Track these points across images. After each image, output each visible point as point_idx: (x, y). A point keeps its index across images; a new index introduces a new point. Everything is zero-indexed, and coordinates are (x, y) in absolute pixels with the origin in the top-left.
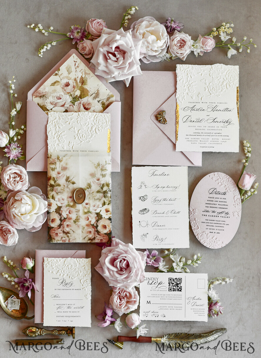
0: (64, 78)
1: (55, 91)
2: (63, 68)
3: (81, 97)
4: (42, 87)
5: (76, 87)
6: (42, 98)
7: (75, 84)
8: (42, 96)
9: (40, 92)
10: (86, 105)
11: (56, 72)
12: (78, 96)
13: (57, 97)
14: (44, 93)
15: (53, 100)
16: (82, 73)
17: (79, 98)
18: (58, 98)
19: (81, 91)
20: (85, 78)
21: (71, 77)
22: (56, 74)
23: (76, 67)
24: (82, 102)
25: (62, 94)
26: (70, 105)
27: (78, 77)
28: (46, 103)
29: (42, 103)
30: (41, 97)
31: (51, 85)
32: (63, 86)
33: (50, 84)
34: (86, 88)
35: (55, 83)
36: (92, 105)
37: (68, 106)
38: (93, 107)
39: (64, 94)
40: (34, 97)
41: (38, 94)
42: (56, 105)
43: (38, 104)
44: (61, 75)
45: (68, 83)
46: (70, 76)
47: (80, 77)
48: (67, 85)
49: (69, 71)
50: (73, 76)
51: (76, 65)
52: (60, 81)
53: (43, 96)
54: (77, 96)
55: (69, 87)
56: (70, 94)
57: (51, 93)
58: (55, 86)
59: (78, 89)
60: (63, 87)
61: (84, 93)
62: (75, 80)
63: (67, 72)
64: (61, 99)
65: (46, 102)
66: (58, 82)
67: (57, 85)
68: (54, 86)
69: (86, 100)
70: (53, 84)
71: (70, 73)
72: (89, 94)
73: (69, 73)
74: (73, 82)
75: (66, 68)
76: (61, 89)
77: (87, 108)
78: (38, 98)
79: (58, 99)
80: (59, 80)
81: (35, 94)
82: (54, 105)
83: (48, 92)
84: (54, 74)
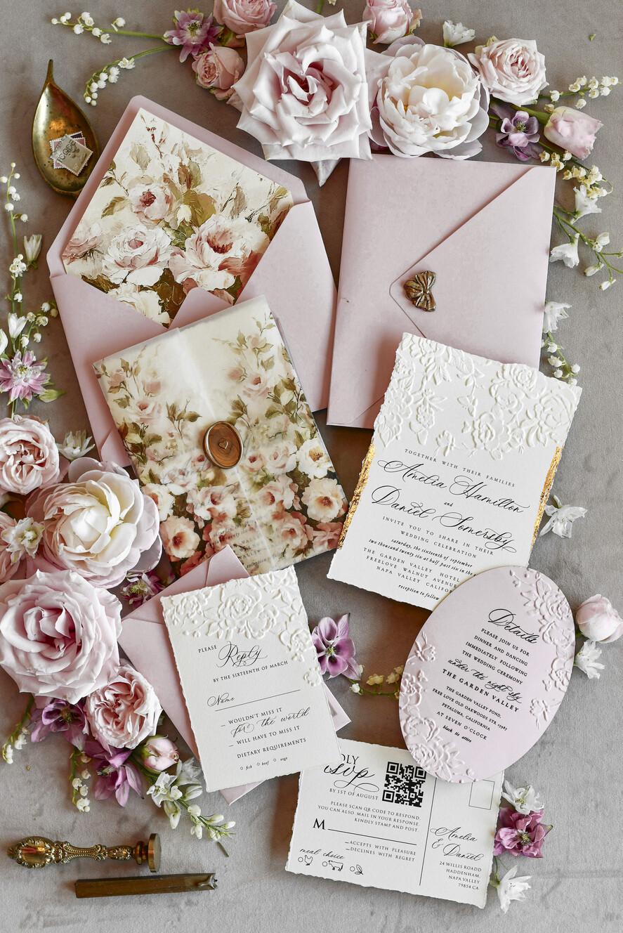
0: (132, 184)
1: (119, 227)
2: (123, 158)
3: (196, 222)
4: (80, 227)
5: (174, 198)
6: (88, 258)
7: (168, 192)
8: (89, 253)
9: (77, 242)
10: (217, 238)
11: (108, 174)
12: (188, 220)
13: (129, 243)
14: (91, 244)
15: (124, 254)
16: (179, 155)
17: (194, 227)
18: (133, 243)
19: (190, 204)
20: (192, 167)
21: (151, 175)
22: (109, 181)
23: (157, 143)
24: (204, 235)
25: (142, 228)
26: (173, 254)
27: (171, 170)
28: (104, 268)
29: (95, 271)
30: (84, 255)
31: (103, 216)
32: (137, 207)
33: (102, 213)
34: (202, 192)
35: (113, 204)
36: (234, 233)
37: (168, 257)
38: (238, 239)
39: (148, 227)
40: (65, 262)
41: (75, 251)
42: (132, 265)
43: (84, 278)
44: (122, 178)
45: (149, 193)
46: (150, 172)
47: (176, 167)
48: (148, 200)
49: (142, 162)
50: (156, 170)
51: (157, 139)
52: (126, 196)
53: (91, 251)
54: (183, 222)
55: (156, 203)
56: (162, 223)
57: (110, 237)
58: (115, 214)
59: (181, 203)
60: (137, 210)
61: (201, 208)
62: (166, 179)
63: (138, 166)
64: (142, 243)
65: (104, 265)
66: (121, 199)
67: (121, 209)
68: (112, 214)
69: (214, 227)
70: (109, 210)
71: (147, 164)
72: (216, 206)
73: (144, 167)
74: (162, 188)
75: (131, 153)
76: (136, 218)
77: (221, 246)
78: (79, 262)
79: (134, 248)
80: (122, 194)
81: (66, 252)
82: (129, 266)
83: (102, 235)
84: (103, 181)
